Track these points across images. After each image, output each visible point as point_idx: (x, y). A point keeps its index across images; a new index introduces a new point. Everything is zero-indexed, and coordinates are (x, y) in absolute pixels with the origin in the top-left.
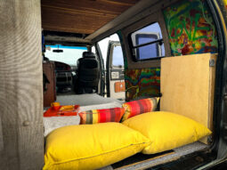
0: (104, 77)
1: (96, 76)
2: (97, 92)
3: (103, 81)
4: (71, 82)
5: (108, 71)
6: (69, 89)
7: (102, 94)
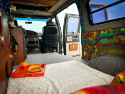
0: (62, 40)
1: (56, 39)
2: (57, 51)
3: (61, 43)
4: (38, 44)
5: (64, 36)
6: (37, 49)
7: (60, 53)
